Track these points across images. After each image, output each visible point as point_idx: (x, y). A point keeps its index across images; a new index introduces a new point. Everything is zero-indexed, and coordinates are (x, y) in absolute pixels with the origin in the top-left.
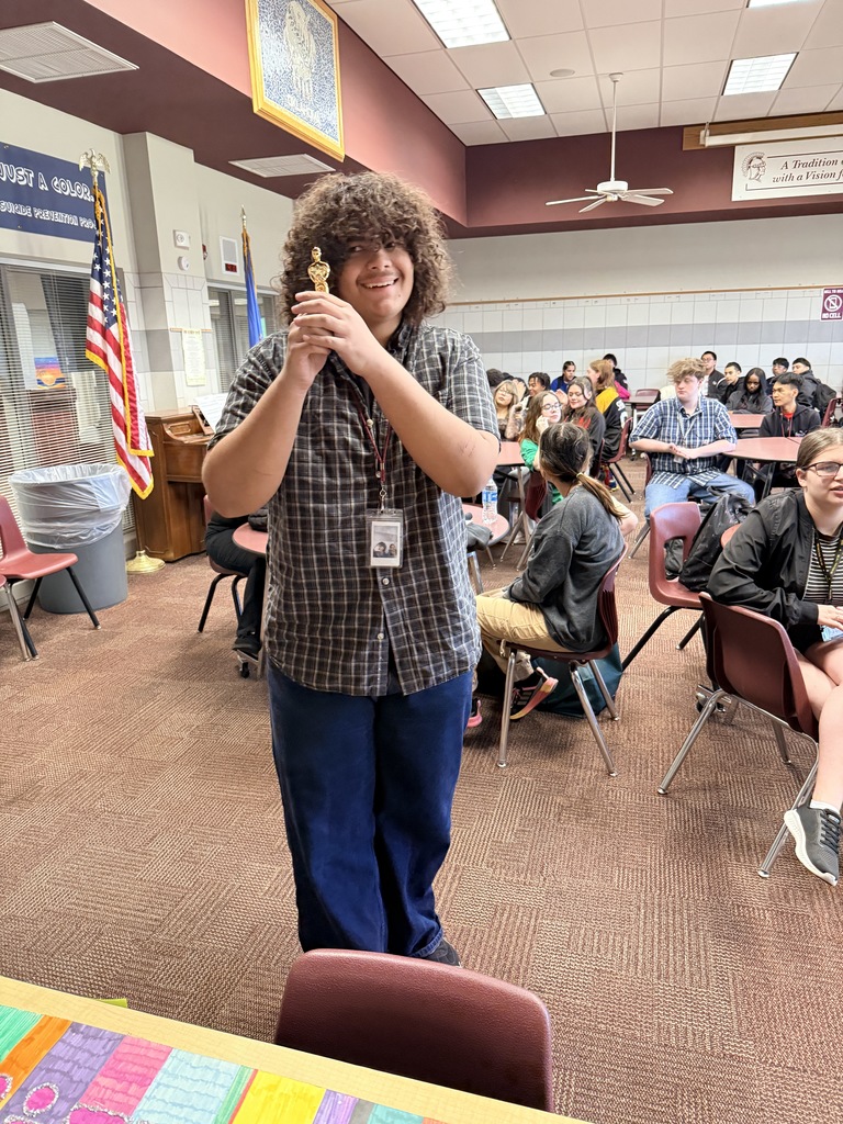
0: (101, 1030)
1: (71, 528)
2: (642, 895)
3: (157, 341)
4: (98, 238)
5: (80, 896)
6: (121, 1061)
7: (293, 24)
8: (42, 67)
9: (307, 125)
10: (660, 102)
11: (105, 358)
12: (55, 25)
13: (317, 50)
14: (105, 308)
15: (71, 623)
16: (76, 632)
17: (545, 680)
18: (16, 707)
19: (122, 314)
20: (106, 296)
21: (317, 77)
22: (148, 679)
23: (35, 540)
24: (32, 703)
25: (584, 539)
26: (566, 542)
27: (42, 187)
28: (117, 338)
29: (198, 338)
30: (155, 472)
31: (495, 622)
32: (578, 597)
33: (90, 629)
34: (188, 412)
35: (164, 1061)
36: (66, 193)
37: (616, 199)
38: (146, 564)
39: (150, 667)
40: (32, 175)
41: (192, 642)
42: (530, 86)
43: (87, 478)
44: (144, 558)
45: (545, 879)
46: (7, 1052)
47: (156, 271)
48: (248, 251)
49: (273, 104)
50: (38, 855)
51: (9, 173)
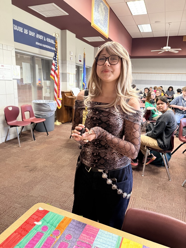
0: (80, 222)
1: (44, 113)
2: (181, 210)
3: (64, 75)
4: (55, 51)
5: (47, 193)
6: (87, 230)
7: (101, 7)
8: (48, 13)
9: (101, 29)
10: (179, 30)
11: (54, 77)
12: (53, 4)
13: (105, 14)
14: (55, 66)
15: (42, 134)
16: (43, 136)
17: (153, 157)
18: (31, 150)
19: (59, 68)
20: (56, 64)
21: (104, 20)
22: (60, 147)
23: (37, 115)
24: (34, 150)
25: (169, 123)
26: (165, 123)
27: (44, 40)
28: (57, 74)
29: (73, 75)
30: (62, 103)
31: (144, 141)
32: (166, 137)
33: (46, 136)
34: (70, 91)
35: (98, 232)
36: (49, 42)
37: (167, 51)
38: (58, 123)
39: (60, 145)
40: (43, 37)
41: (68, 141)
42: (150, 25)
43: (49, 103)
44: (57, 122)
45: (156, 203)
46: (58, 224)
47: (65, 60)
48: (85, 57)
49: (95, 24)
50: (37, 183)
51: (38, 36)
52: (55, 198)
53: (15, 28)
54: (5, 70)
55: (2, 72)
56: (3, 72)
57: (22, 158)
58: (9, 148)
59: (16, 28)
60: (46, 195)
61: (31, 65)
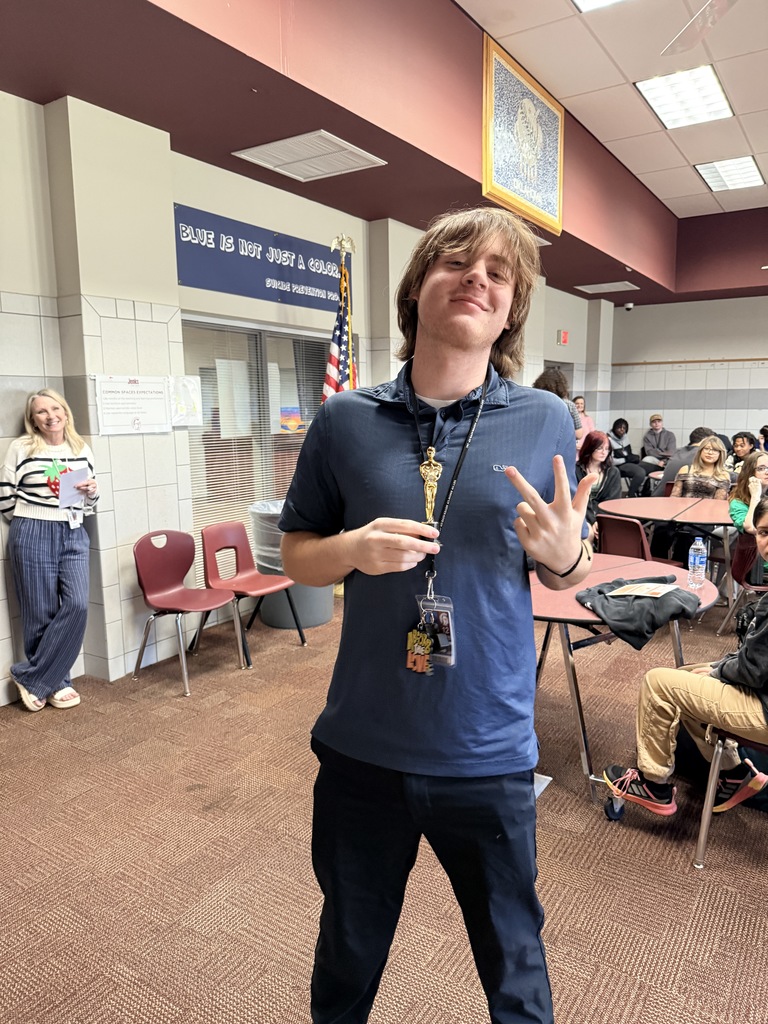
4: (340, 308)
5: (252, 922)
7: (523, 118)
8: (309, 168)
9: (529, 204)
12: (323, 132)
13: (544, 139)
14: (341, 367)
15: (283, 638)
16: (286, 646)
17: (754, 775)
18: (228, 713)
19: (354, 372)
20: (342, 358)
21: (542, 163)
23: (264, 562)
24: (240, 710)
27: (300, 267)
33: (298, 645)
36: (319, 272)
40: (294, 257)
42: (750, 158)
47: (385, 336)
49: (500, 187)
50: (222, 868)
51: (276, 256)
52: (282, 949)
53: (185, 235)
54: (142, 395)
55: (130, 406)
56: (134, 406)
57: (184, 749)
58: (147, 701)
59: (188, 236)
60: (249, 932)
61: (250, 366)
